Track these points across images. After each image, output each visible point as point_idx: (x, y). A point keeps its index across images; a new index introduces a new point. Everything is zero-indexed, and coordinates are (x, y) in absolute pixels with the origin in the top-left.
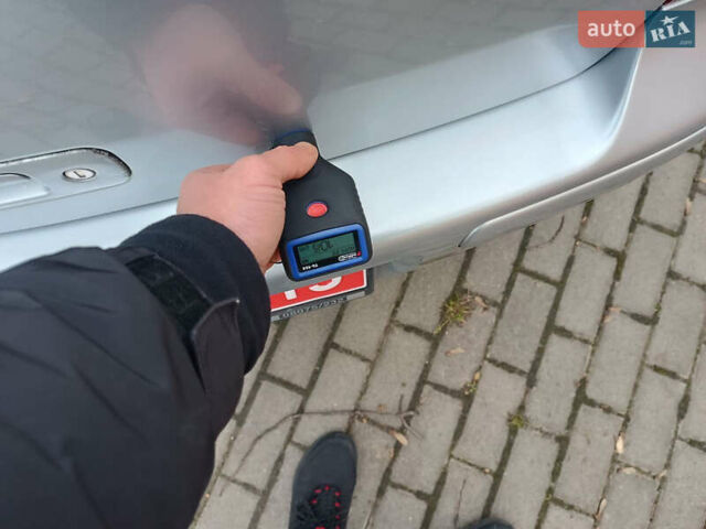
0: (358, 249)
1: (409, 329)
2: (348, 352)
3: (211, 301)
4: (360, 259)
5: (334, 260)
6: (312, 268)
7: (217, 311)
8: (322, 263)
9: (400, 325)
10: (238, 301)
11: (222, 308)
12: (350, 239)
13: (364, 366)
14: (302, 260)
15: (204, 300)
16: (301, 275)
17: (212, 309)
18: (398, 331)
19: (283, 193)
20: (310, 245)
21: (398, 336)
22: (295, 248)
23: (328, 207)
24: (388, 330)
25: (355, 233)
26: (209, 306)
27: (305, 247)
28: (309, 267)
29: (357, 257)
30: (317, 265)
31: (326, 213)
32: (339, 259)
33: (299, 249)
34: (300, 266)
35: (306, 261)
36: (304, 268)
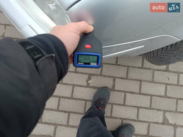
4: (97, 66)
10: (54, 55)
20: (83, 56)
22: (78, 55)
23: (92, 46)
25: (98, 56)
27: (81, 56)
28: (80, 63)
29: (97, 65)
30: (83, 64)
31: (91, 48)
32: (91, 64)
33: (79, 56)
34: (78, 62)
35: (80, 61)
36: (79, 63)
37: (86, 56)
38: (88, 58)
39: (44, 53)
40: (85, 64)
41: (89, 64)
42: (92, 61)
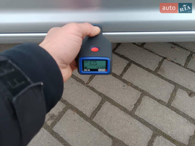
0: (107, 68)
10: (42, 84)
11: (34, 87)
14: (85, 66)
20: (89, 61)
23: (99, 49)
25: (107, 61)
27: (87, 61)
28: (86, 70)
29: (106, 71)
30: (89, 70)
31: (98, 51)
32: (98, 70)
33: (84, 61)
34: (83, 69)
35: (86, 67)
36: (84, 70)
37: (92, 61)
38: (95, 64)
39: (29, 80)
40: (91, 70)
41: (97, 70)
42: (99, 67)
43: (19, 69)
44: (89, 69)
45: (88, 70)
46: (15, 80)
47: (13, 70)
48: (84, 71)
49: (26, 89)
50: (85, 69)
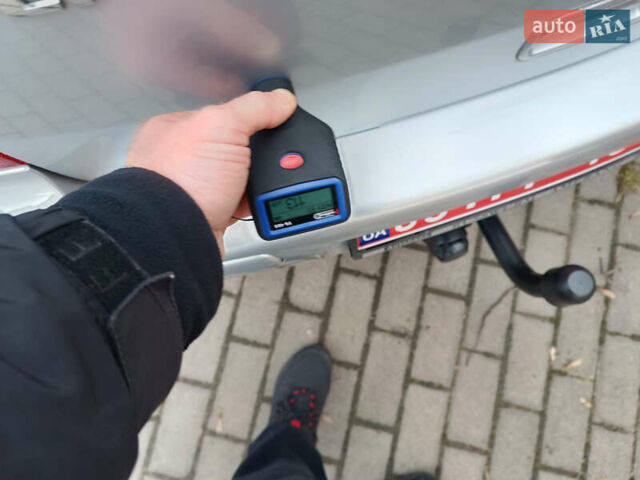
0: (336, 206)
1: (592, 202)
2: (545, 230)
3: (145, 273)
4: (338, 217)
5: (310, 218)
6: (285, 226)
7: (146, 287)
8: (296, 221)
9: (584, 200)
10: (172, 276)
11: (153, 284)
12: (327, 195)
13: (562, 240)
14: (274, 216)
15: (137, 274)
16: (273, 233)
17: (141, 286)
18: (583, 206)
19: (248, 151)
20: (283, 200)
21: (585, 210)
22: (267, 202)
23: (304, 158)
24: (575, 206)
25: (333, 187)
26: (141, 279)
27: (278, 202)
28: (281, 225)
29: (335, 215)
30: (290, 223)
31: (302, 165)
32: (315, 217)
33: (271, 204)
34: (272, 224)
35: (277, 219)
36: (276, 226)
42: (315, 207)
43: (113, 240)
44: (287, 221)
45: (286, 224)
46: (106, 271)
47: (99, 244)
48: (275, 229)
49: (135, 292)
50: (277, 223)
